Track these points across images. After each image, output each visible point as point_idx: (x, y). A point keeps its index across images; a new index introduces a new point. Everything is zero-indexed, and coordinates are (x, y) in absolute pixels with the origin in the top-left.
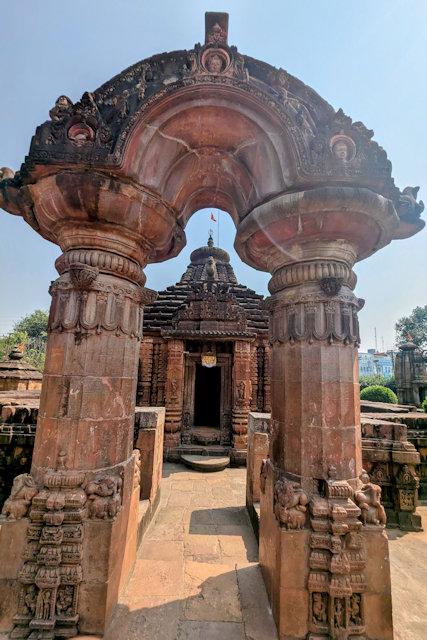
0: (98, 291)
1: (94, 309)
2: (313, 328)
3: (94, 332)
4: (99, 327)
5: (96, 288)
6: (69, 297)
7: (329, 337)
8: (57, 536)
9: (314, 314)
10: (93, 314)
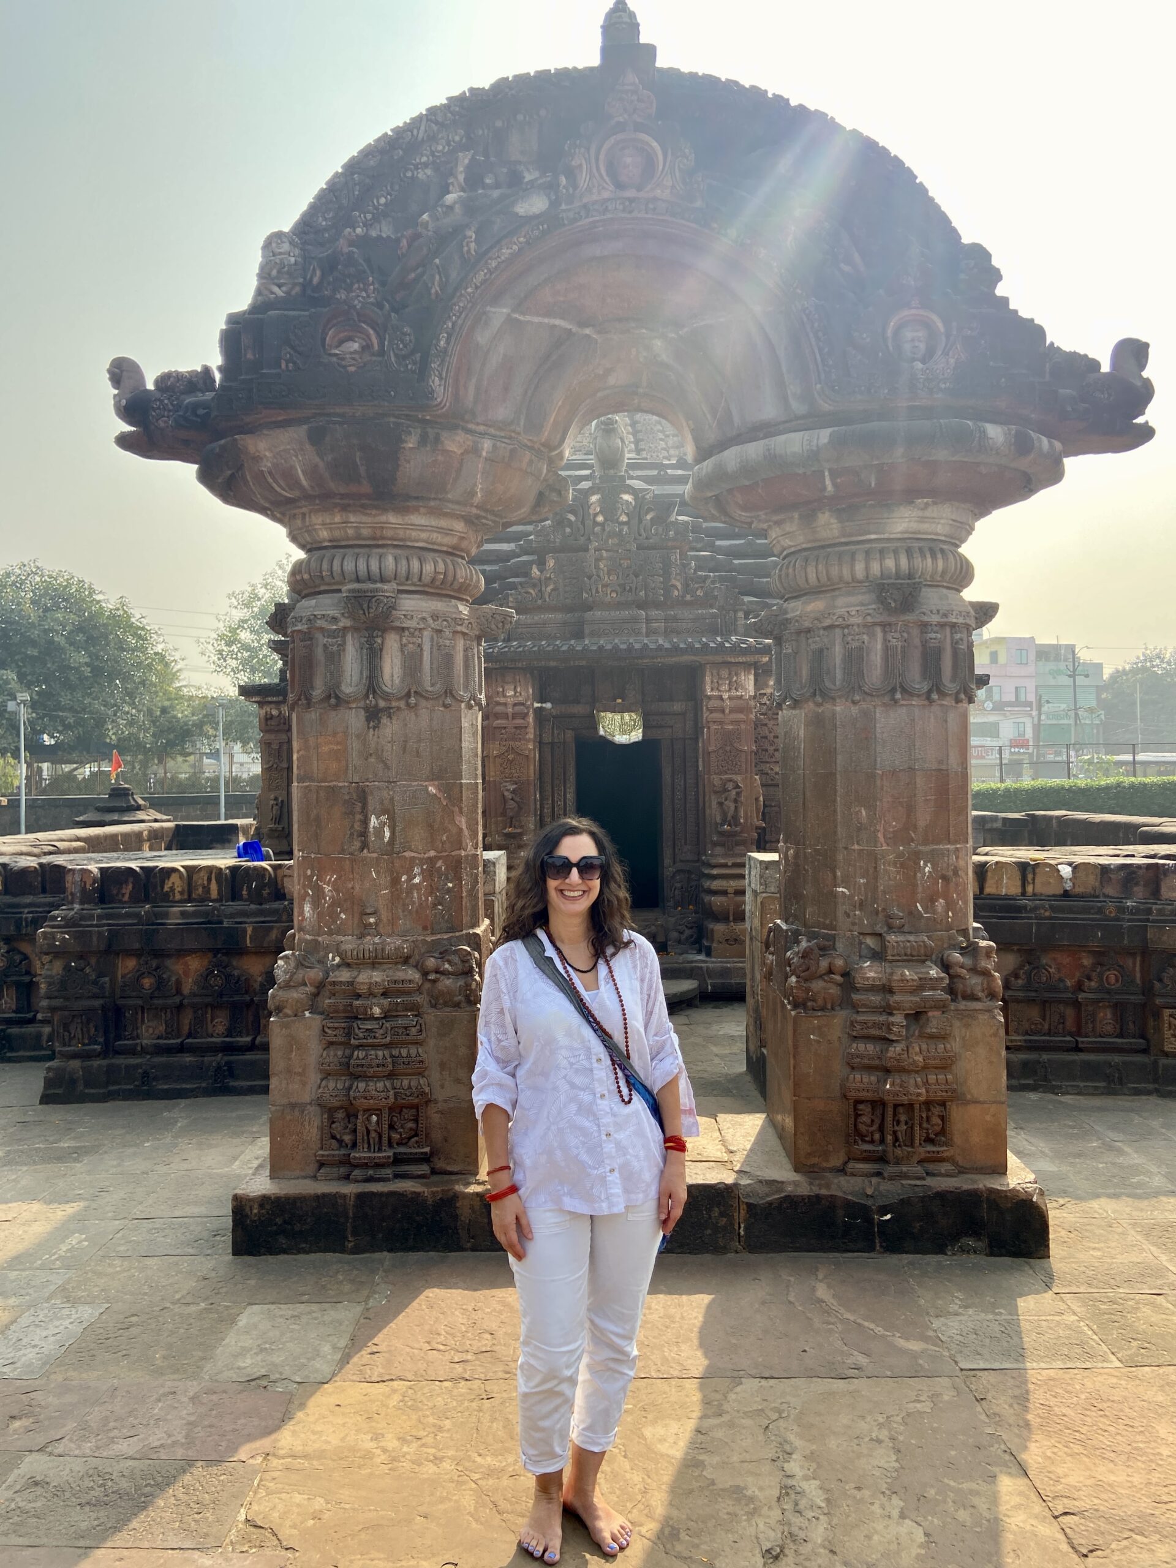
0: (403, 629)
1: (398, 662)
2: (861, 674)
3: (402, 704)
4: (412, 694)
5: (397, 624)
6: (344, 642)
7: (893, 691)
8: (381, 1031)
9: (861, 649)
10: (398, 672)
